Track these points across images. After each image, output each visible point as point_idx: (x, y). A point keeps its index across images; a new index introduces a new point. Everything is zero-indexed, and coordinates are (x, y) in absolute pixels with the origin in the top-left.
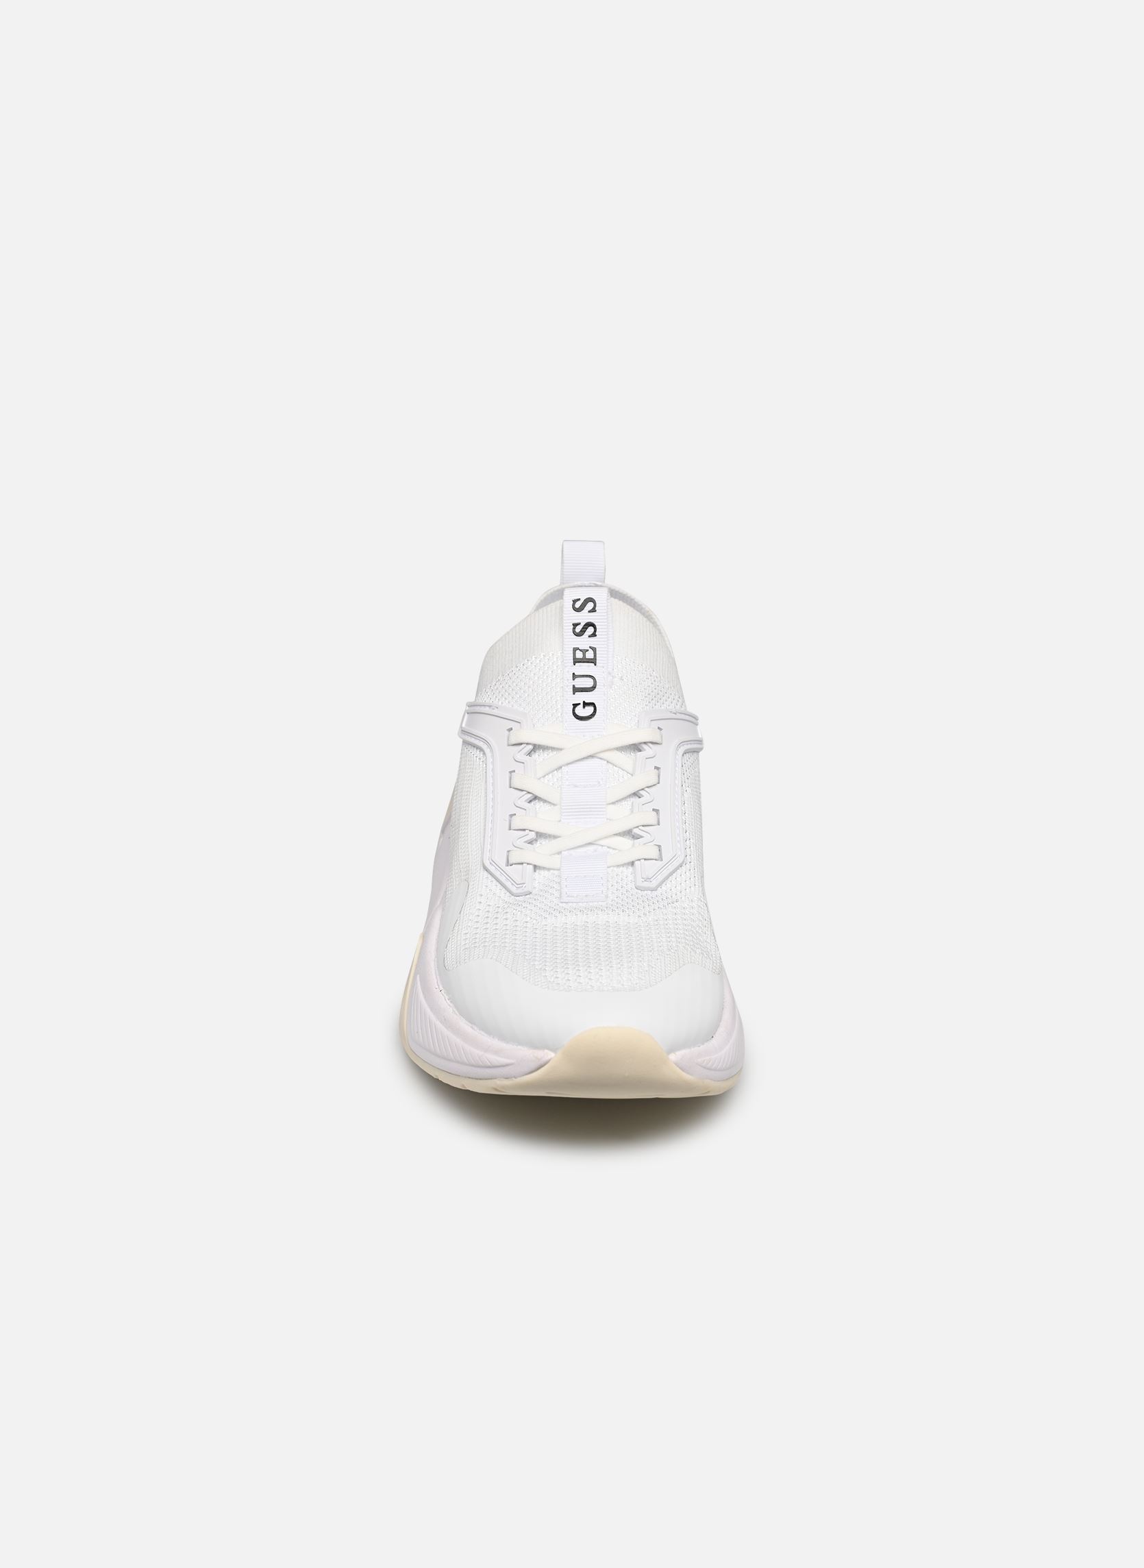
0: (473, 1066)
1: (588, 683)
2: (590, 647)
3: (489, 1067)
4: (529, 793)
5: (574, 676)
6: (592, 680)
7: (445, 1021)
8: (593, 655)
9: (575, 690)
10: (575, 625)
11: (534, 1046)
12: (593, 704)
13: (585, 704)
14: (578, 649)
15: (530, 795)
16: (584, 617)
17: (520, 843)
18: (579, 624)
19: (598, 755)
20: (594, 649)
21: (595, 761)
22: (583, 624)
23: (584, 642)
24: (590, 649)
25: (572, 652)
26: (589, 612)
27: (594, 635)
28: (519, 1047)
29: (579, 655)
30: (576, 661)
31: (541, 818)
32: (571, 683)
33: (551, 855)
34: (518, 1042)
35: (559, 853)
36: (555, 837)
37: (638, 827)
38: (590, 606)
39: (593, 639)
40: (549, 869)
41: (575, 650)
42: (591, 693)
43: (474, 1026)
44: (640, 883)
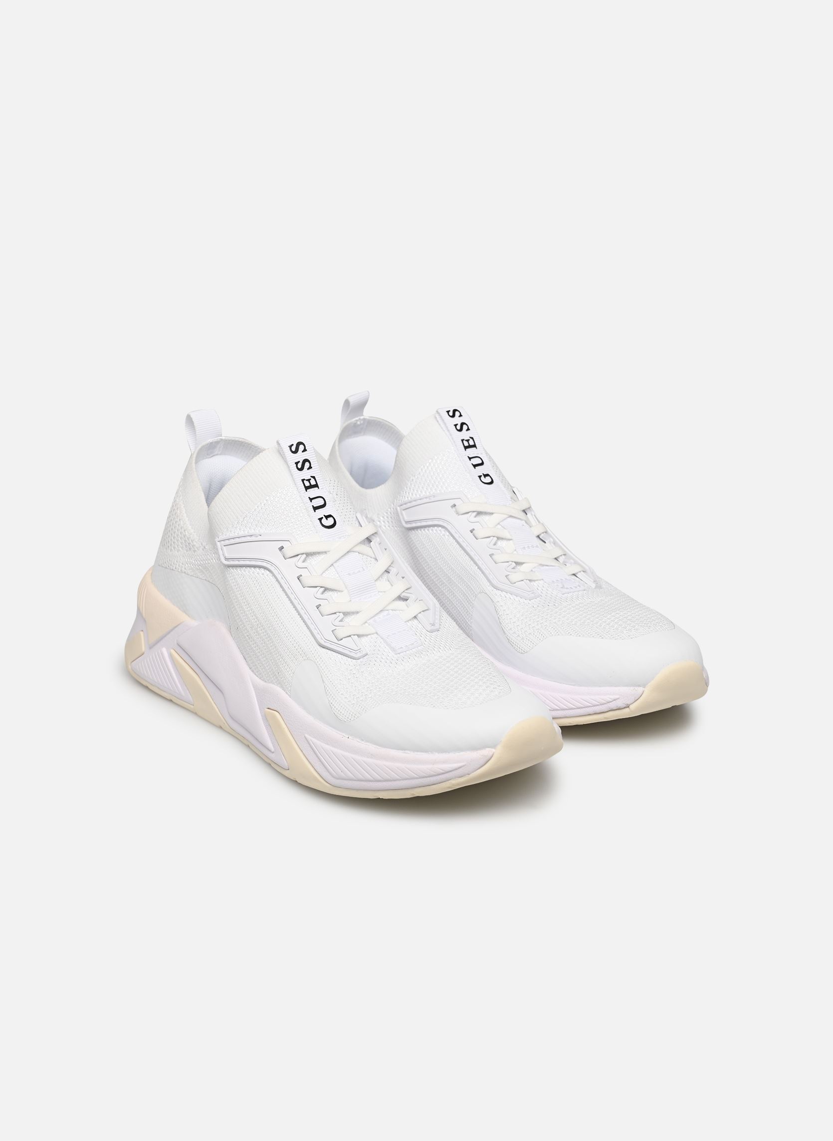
0: (423, 777)
1: (321, 502)
2: (311, 477)
3: (443, 774)
4: (321, 587)
5: (311, 499)
6: (322, 499)
7: (372, 756)
8: (315, 482)
9: (315, 508)
10: (297, 463)
11: (474, 748)
12: (330, 516)
13: (327, 517)
14: (304, 479)
15: (323, 589)
16: (300, 457)
17: (337, 623)
18: (299, 462)
19: (353, 550)
20: (314, 477)
21: (351, 554)
22: (301, 462)
23: (306, 474)
24: (311, 478)
25: (302, 482)
26: (303, 452)
27: (310, 468)
28: (462, 753)
29: (307, 484)
30: (307, 488)
31: (337, 601)
32: (310, 505)
33: (362, 625)
34: (460, 749)
35: (366, 622)
36: (357, 613)
37: (404, 591)
38: (301, 448)
39: (310, 470)
40: (367, 635)
41: (303, 480)
42: (324, 508)
43: (406, 751)
44: (429, 628)
